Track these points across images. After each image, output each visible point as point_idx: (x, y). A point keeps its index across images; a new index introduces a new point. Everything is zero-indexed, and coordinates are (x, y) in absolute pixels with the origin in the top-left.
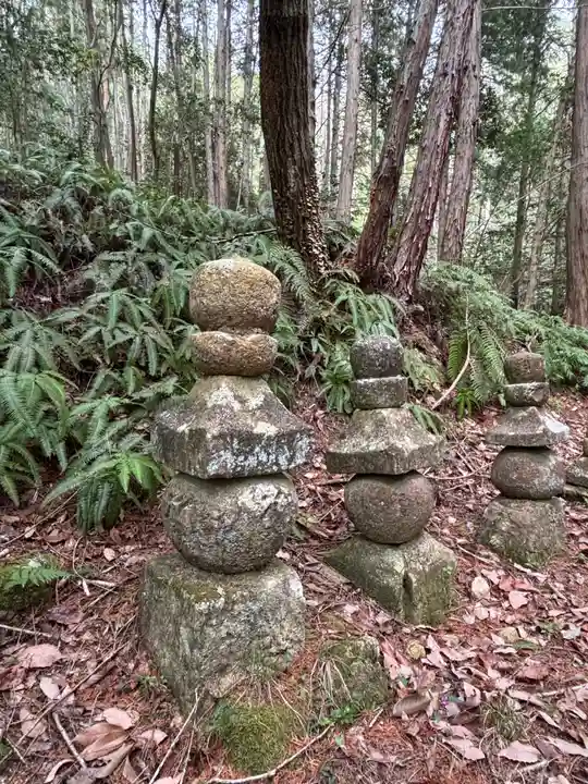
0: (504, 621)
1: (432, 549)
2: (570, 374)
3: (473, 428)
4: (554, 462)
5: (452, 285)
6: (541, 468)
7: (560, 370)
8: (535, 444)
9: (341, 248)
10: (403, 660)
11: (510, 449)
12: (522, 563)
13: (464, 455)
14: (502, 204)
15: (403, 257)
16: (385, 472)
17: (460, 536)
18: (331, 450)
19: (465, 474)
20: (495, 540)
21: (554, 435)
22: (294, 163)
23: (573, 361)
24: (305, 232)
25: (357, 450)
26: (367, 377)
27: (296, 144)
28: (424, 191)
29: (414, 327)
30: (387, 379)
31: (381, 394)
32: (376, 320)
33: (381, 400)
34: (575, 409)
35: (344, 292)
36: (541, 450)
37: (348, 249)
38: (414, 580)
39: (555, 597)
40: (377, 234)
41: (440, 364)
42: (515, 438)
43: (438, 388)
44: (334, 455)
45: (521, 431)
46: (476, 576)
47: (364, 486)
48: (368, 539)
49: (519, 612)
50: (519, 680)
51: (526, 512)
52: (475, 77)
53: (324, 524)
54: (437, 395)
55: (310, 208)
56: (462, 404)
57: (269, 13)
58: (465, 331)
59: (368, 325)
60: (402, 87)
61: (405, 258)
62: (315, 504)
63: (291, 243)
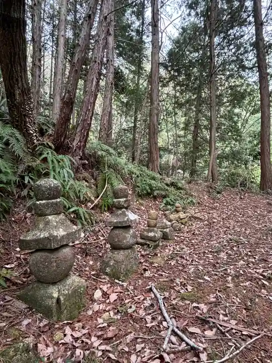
0: (105, 310)
1: (74, 281)
2: (149, 191)
3: (108, 216)
4: (132, 232)
5: (100, 153)
6: (127, 235)
7: (145, 189)
8: (124, 225)
9: (47, 131)
10: (50, 344)
11: (116, 228)
12: (118, 279)
13: (102, 229)
14: (129, 118)
15: (77, 139)
16: (47, 248)
17: (93, 270)
18: (21, 238)
19: (102, 238)
20: (108, 270)
21: (131, 221)
22: (19, 88)
23: (150, 185)
24: (26, 122)
25: (35, 237)
26: (42, 200)
27: (20, 79)
28: (87, 110)
29: (83, 171)
30: (51, 201)
31: (48, 209)
32: (63, 168)
33: (48, 212)
34: (151, 205)
35: (45, 153)
36: (127, 227)
37: (50, 132)
38: (62, 299)
39: (129, 293)
40: (63, 127)
41: (95, 188)
42: (116, 222)
43: (93, 199)
44: (23, 241)
45: (119, 220)
46: (97, 289)
47: (38, 255)
48: (41, 282)
49: (113, 304)
50: (104, 339)
51: (120, 255)
52: (112, 65)
53: (22, 276)
54: (92, 202)
55: (28, 110)
56: (103, 205)
57: (3, 12)
58: (105, 173)
59: (58, 170)
60: (74, 63)
61: (78, 139)
62: (19, 265)
63: (17, 127)
